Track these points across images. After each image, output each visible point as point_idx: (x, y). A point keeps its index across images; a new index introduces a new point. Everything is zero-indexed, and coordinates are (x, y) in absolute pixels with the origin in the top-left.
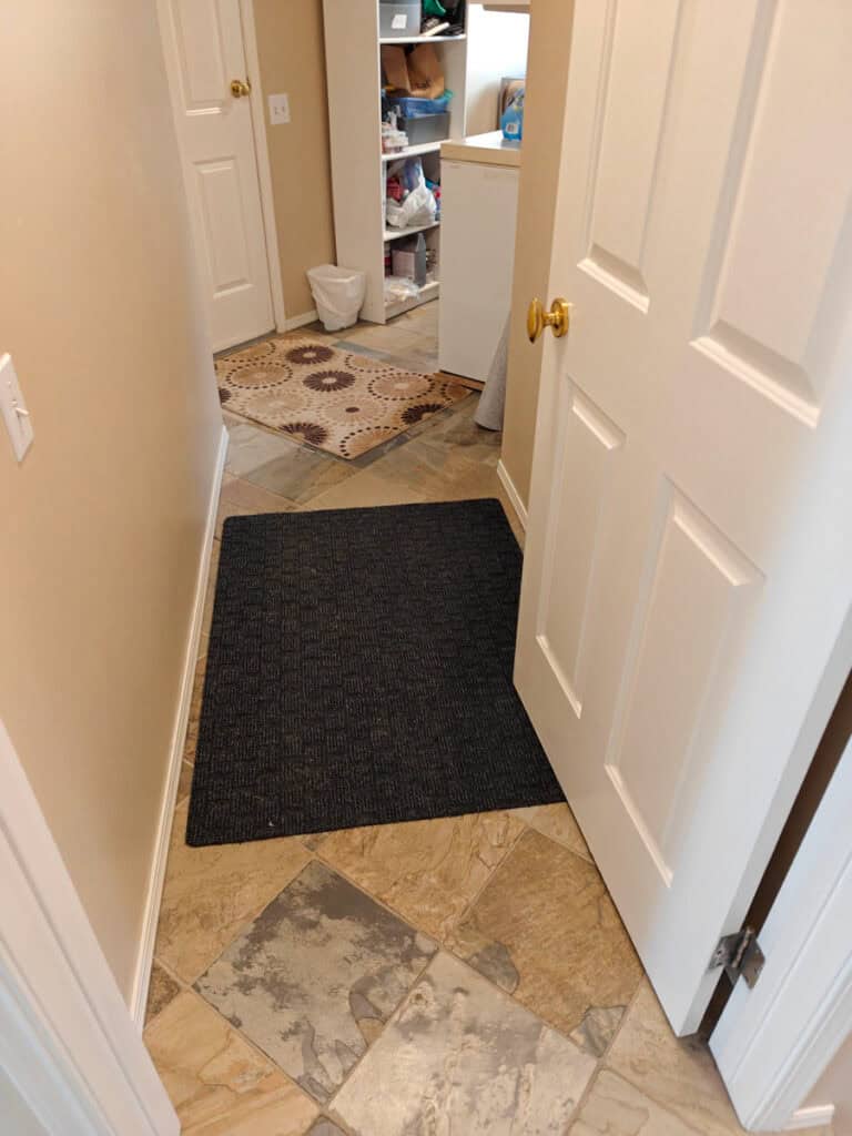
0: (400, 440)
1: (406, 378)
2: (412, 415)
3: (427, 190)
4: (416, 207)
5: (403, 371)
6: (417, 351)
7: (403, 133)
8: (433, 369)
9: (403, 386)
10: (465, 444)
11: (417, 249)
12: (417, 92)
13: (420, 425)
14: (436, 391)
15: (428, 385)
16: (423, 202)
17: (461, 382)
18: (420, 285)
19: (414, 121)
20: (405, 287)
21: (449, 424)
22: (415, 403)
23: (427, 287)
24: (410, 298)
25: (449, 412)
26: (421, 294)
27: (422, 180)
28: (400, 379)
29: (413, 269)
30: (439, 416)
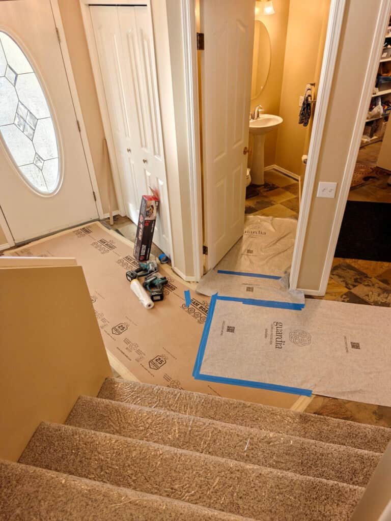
0: (362, 185)
1: (363, 168)
2: (366, 179)
3: (381, 107)
4: (376, 112)
5: (363, 166)
6: (367, 160)
7: (378, 89)
8: (374, 166)
9: (363, 170)
10: (384, 188)
11: (373, 126)
12: (385, 75)
13: (368, 182)
14: (374, 173)
15: (371, 170)
16: (379, 110)
17: (383, 171)
18: (371, 138)
19: (381, 84)
20: (366, 138)
21: (378, 183)
22: (367, 175)
23: (373, 138)
24: (367, 142)
25: (378, 179)
26: (371, 141)
27: (380, 103)
28: (362, 168)
29: (369, 132)
30: (375, 180)
